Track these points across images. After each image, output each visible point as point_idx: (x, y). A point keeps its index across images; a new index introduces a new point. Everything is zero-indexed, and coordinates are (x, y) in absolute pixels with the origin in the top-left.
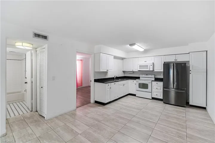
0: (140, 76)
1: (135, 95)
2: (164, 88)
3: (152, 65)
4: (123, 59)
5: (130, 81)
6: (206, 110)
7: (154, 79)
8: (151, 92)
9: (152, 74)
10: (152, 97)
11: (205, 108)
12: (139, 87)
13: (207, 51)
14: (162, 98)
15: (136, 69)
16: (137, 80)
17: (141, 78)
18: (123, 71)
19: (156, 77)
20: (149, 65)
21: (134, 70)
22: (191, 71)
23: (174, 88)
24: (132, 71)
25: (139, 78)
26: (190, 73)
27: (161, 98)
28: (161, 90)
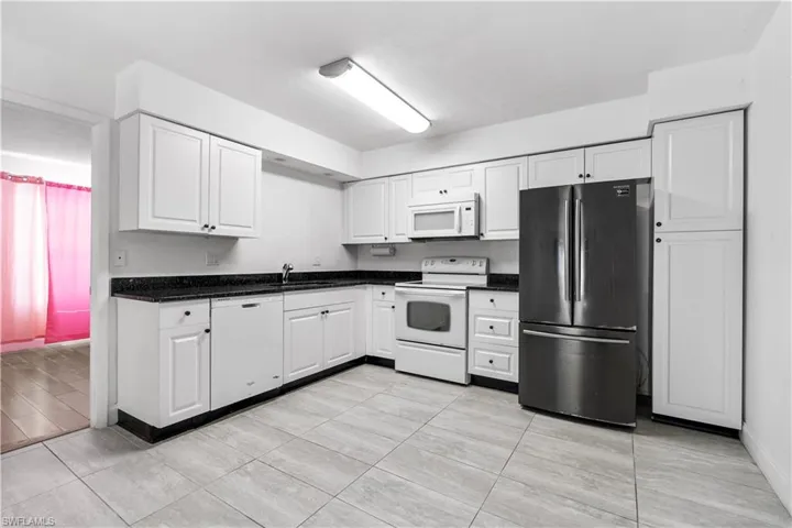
0: (424, 268)
1: (388, 364)
2: (525, 323)
3: (472, 205)
4: (343, 184)
5: (370, 294)
6: (742, 444)
7: (483, 281)
8: (466, 349)
9: (473, 258)
10: (470, 372)
11: (733, 434)
12: (409, 325)
13: (746, 111)
14: (517, 381)
15: (401, 230)
16: (400, 286)
17: (425, 278)
18: (346, 246)
19: (493, 271)
20: (458, 206)
21: (393, 239)
22: (659, 224)
23: (572, 326)
24: (383, 241)
25: (416, 277)
26: (656, 237)
27: (513, 376)
28: (509, 335)
